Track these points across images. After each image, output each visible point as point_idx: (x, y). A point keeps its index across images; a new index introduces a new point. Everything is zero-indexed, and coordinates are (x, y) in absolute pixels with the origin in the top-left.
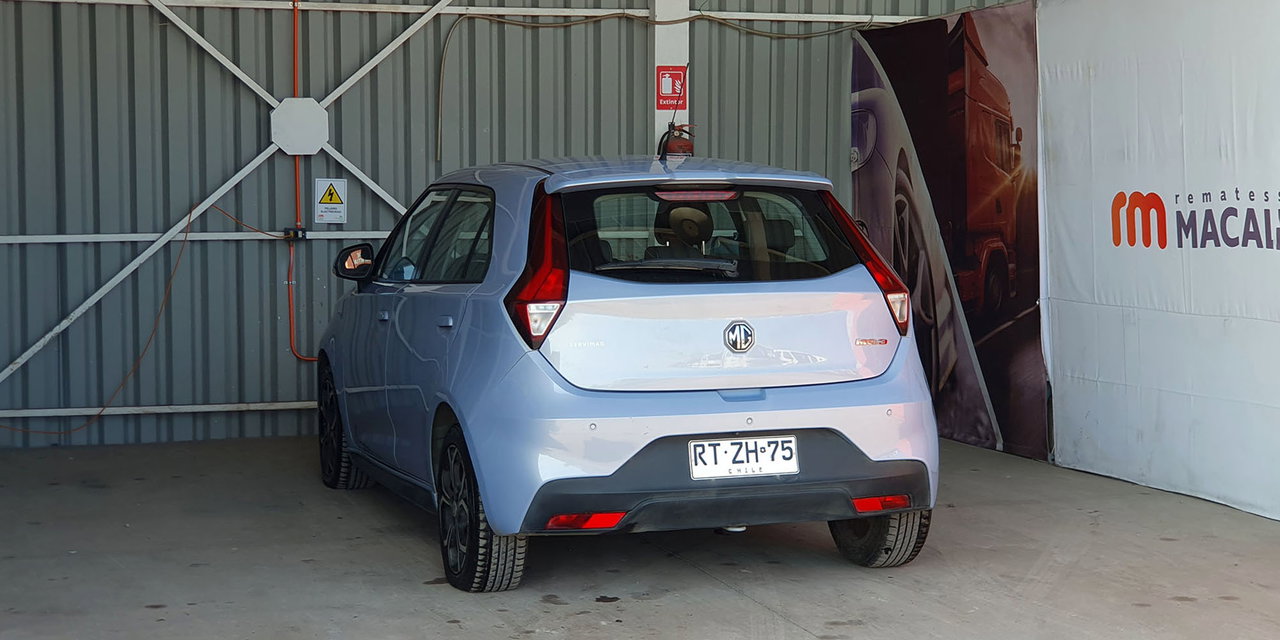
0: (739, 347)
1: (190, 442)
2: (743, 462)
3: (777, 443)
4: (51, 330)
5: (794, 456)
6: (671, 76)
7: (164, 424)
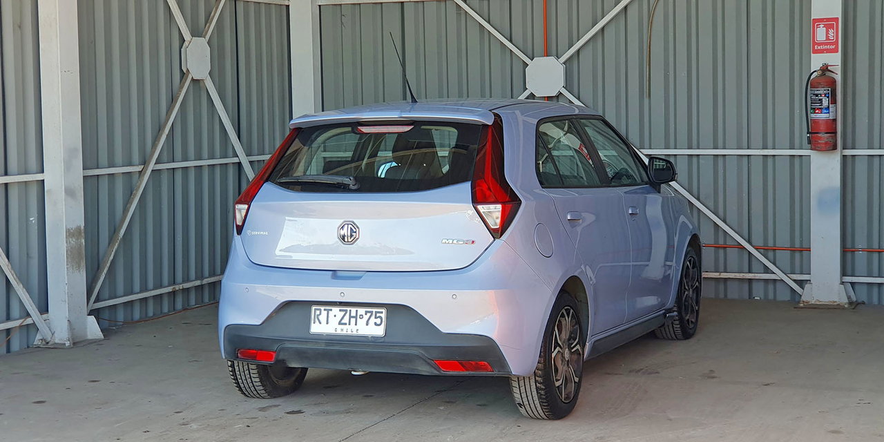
0: (346, 240)
2: (346, 324)
3: (372, 312)
5: (383, 323)
6: (825, 26)
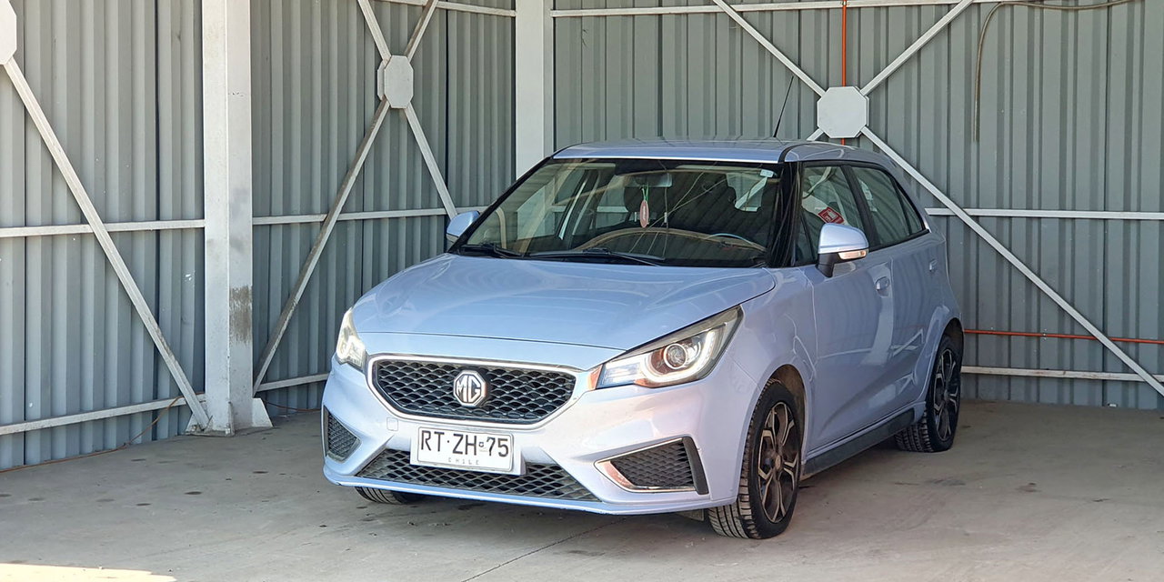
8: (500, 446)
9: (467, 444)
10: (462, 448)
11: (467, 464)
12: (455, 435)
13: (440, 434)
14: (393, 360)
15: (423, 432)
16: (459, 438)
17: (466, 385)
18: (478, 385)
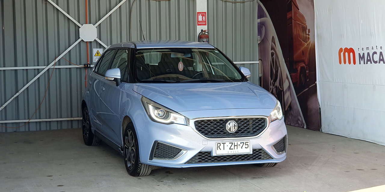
1: (56, 130)
4: (13, 96)
6: (202, 15)
7: (48, 124)
8: (246, 145)
9: (235, 146)
10: (233, 147)
11: (235, 153)
12: (230, 143)
13: (224, 144)
14: (200, 120)
15: (218, 144)
16: (232, 144)
17: (232, 126)
18: (236, 125)
